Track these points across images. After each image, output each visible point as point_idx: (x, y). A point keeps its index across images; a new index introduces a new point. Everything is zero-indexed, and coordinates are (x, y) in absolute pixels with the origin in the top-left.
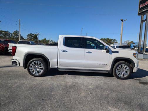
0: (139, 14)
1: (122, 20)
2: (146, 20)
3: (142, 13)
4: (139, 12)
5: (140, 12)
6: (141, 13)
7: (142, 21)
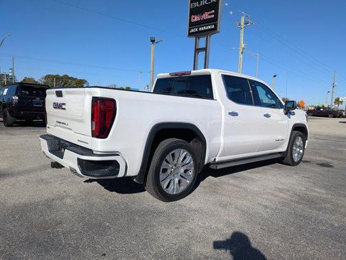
0: (190, 34)
1: (153, 41)
2: (205, 49)
3: (196, 32)
4: (190, 30)
5: (192, 31)
6: (193, 33)
7: (197, 50)
